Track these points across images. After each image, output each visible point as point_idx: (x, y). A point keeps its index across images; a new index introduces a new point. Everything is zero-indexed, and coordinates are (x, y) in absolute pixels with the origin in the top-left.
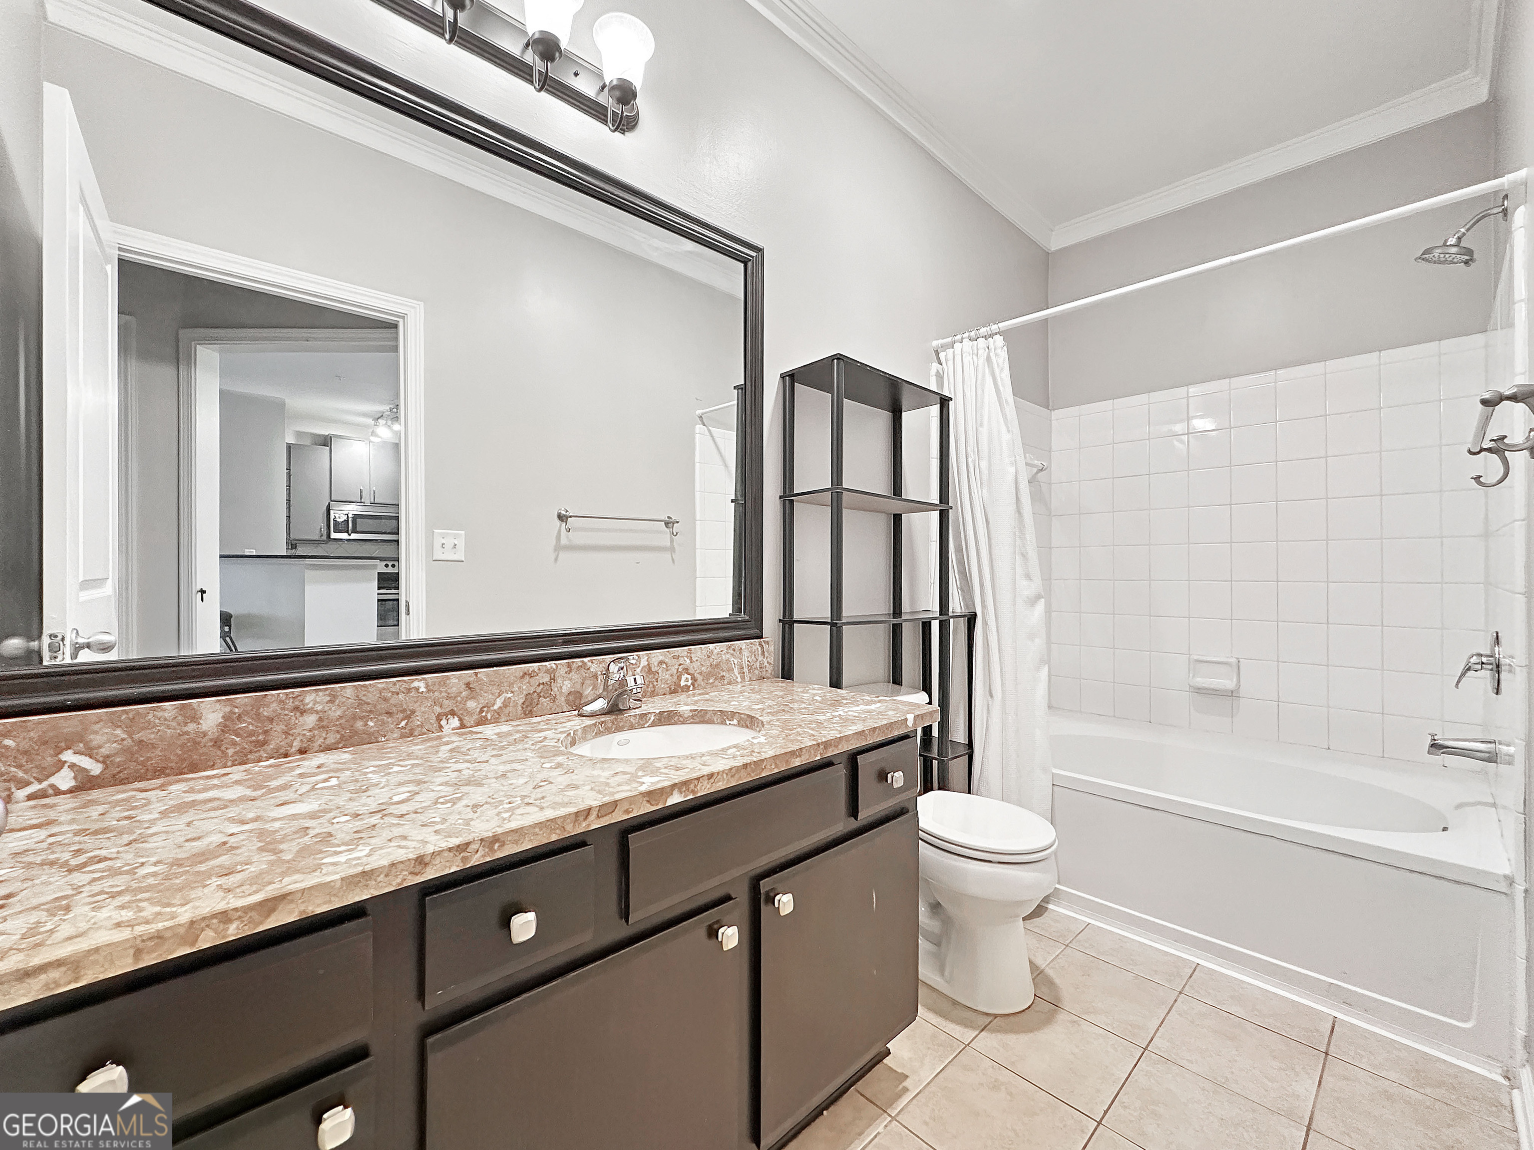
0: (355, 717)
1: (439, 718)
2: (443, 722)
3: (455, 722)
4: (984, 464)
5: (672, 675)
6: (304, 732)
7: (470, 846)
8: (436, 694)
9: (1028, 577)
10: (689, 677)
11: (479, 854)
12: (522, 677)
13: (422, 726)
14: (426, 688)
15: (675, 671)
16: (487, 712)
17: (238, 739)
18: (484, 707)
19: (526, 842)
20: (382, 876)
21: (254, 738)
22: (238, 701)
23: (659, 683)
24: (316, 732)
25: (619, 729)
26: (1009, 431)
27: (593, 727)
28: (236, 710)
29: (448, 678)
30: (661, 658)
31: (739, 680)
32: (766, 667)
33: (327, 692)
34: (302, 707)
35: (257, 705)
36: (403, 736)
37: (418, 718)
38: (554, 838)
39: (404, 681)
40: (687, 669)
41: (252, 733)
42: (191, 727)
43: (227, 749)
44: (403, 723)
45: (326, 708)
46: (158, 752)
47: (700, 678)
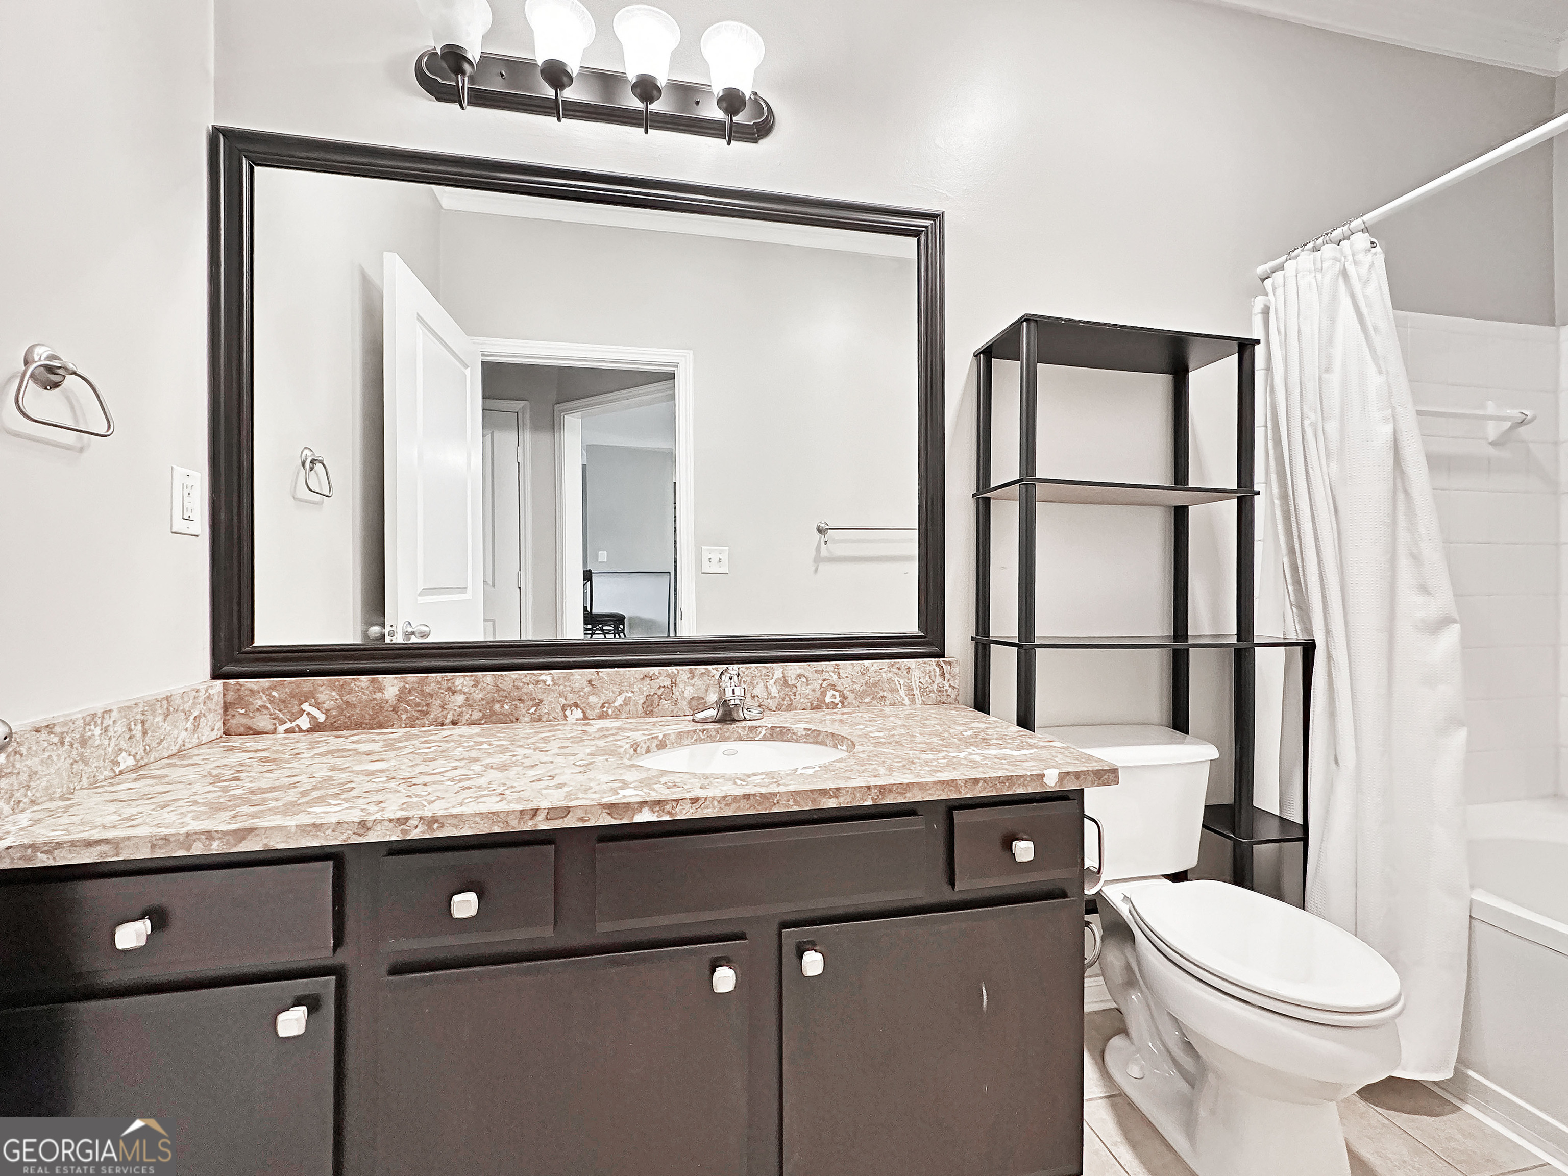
0: (493, 701)
1: (564, 709)
2: (568, 712)
3: (578, 714)
4: (1332, 427)
5: (814, 690)
6: (456, 708)
7: (410, 821)
8: (562, 687)
9: (1424, 589)
10: (837, 694)
11: (418, 830)
12: (643, 679)
13: (548, 714)
14: (553, 681)
15: (818, 687)
16: (608, 708)
17: (409, 708)
18: (604, 703)
19: (466, 828)
20: (330, 830)
21: (420, 708)
22: (408, 679)
23: (798, 697)
24: (464, 709)
25: (724, 739)
26: (1380, 372)
27: (692, 733)
28: (407, 686)
29: (572, 674)
30: (799, 671)
31: (907, 702)
32: (947, 691)
33: (473, 678)
34: (453, 688)
35: (421, 683)
36: (533, 720)
37: (546, 706)
38: (496, 830)
39: (534, 674)
40: (834, 686)
41: (418, 705)
42: (378, 695)
43: (402, 714)
44: (533, 710)
45: (472, 691)
46: (358, 711)
47: (851, 696)
